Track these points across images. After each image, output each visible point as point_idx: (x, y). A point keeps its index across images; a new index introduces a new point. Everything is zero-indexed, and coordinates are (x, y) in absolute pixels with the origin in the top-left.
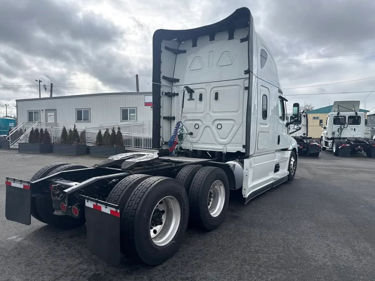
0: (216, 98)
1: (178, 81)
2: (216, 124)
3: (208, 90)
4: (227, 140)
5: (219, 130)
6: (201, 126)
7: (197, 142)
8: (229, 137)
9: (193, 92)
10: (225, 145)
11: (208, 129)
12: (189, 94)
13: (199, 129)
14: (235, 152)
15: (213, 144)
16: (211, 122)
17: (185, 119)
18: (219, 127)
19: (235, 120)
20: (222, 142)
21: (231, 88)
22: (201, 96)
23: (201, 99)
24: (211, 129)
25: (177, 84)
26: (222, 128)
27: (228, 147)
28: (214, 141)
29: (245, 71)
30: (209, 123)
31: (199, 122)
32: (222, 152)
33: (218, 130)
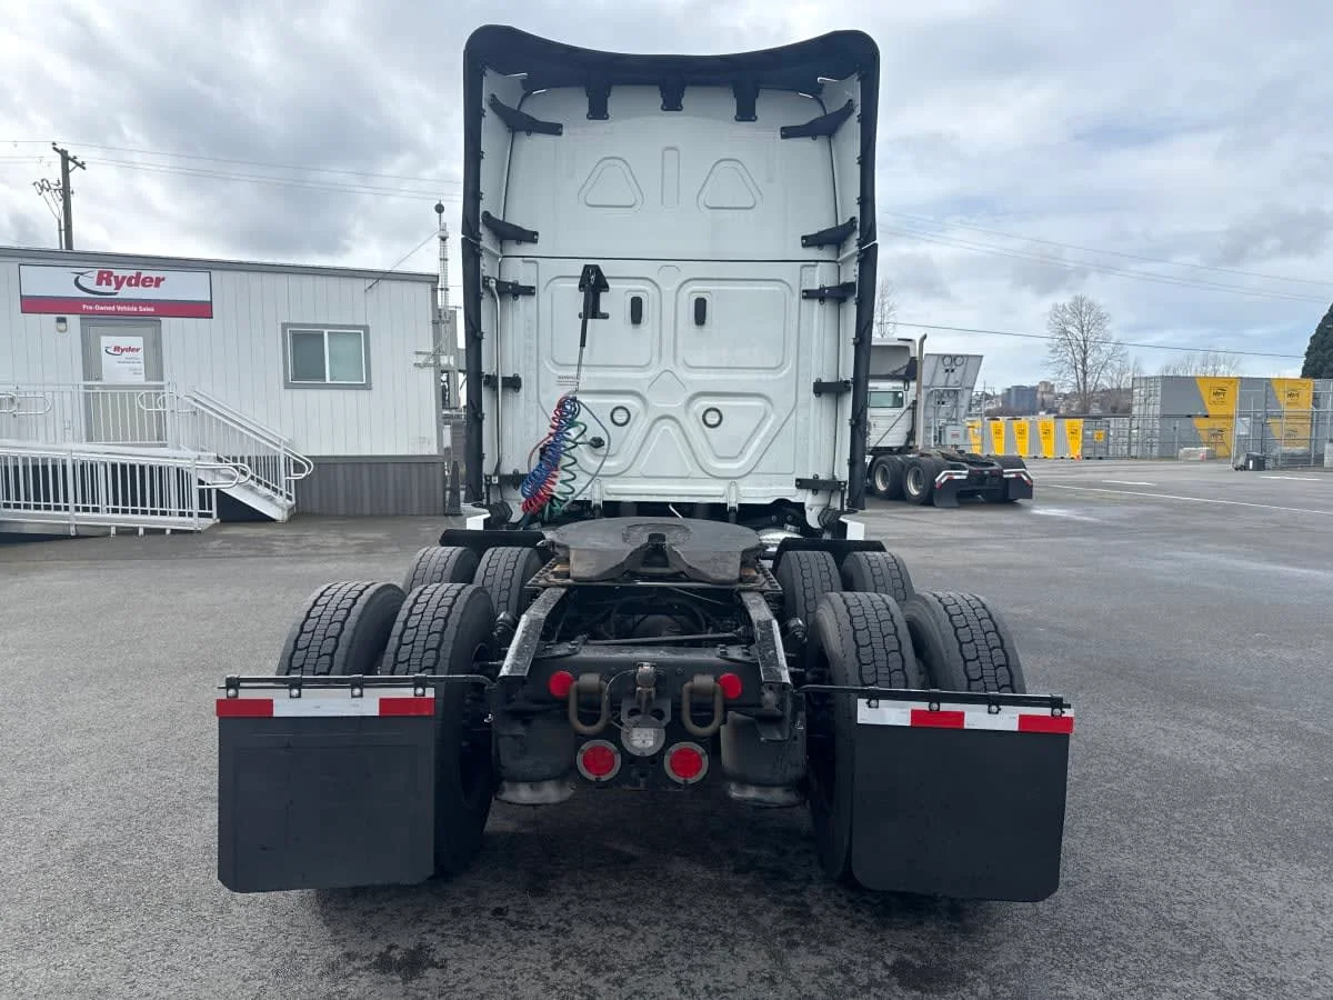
0: (700, 316)
1: (531, 237)
2: (702, 407)
3: (669, 288)
4: (742, 463)
5: (710, 430)
6: (637, 416)
7: (624, 472)
8: (750, 452)
9: (606, 287)
10: (733, 479)
11: (667, 425)
13: (631, 427)
15: (687, 478)
16: (681, 401)
17: (570, 389)
18: (712, 420)
19: (771, 395)
20: (723, 470)
21: (756, 287)
22: (637, 304)
23: (636, 317)
24: (681, 426)
25: (527, 249)
26: (723, 423)
27: (742, 488)
28: (691, 468)
29: (803, 238)
30: (674, 405)
31: (629, 401)
32: (726, 505)
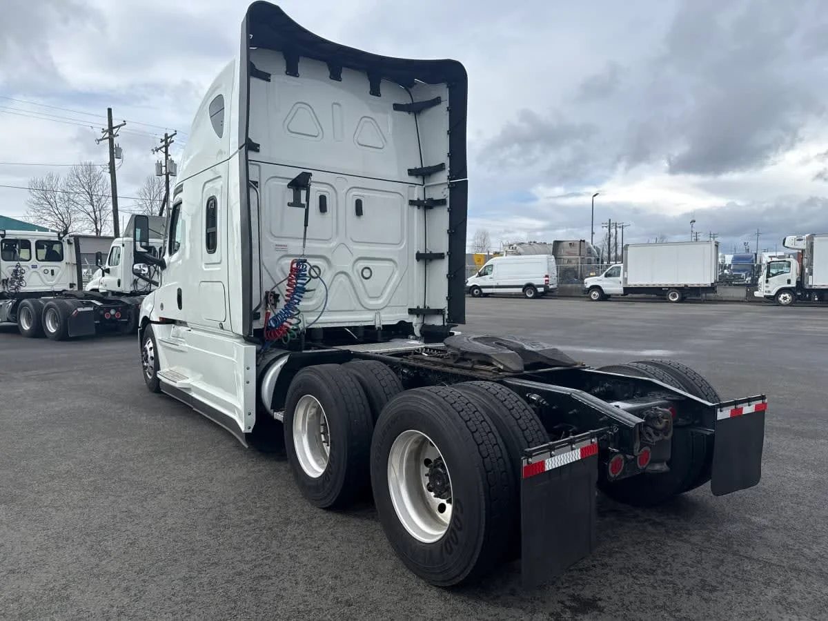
0: (359, 211)
1: (255, 147)
2: (361, 267)
3: (341, 192)
4: (382, 301)
5: (366, 280)
6: (324, 271)
7: (317, 309)
8: (386, 294)
10: (378, 311)
11: (342, 278)
12: (292, 190)
13: (320, 279)
14: (395, 323)
15: (353, 311)
16: (350, 263)
17: (283, 253)
18: (366, 273)
19: (395, 260)
20: (372, 305)
22: (323, 200)
23: (323, 207)
24: (350, 279)
25: (252, 155)
26: (372, 276)
27: (382, 316)
28: (356, 304)
29: (409, 170)
30: (346, 265)
31: (321, 263)
32: (374, 326)
33: (364, 280)
